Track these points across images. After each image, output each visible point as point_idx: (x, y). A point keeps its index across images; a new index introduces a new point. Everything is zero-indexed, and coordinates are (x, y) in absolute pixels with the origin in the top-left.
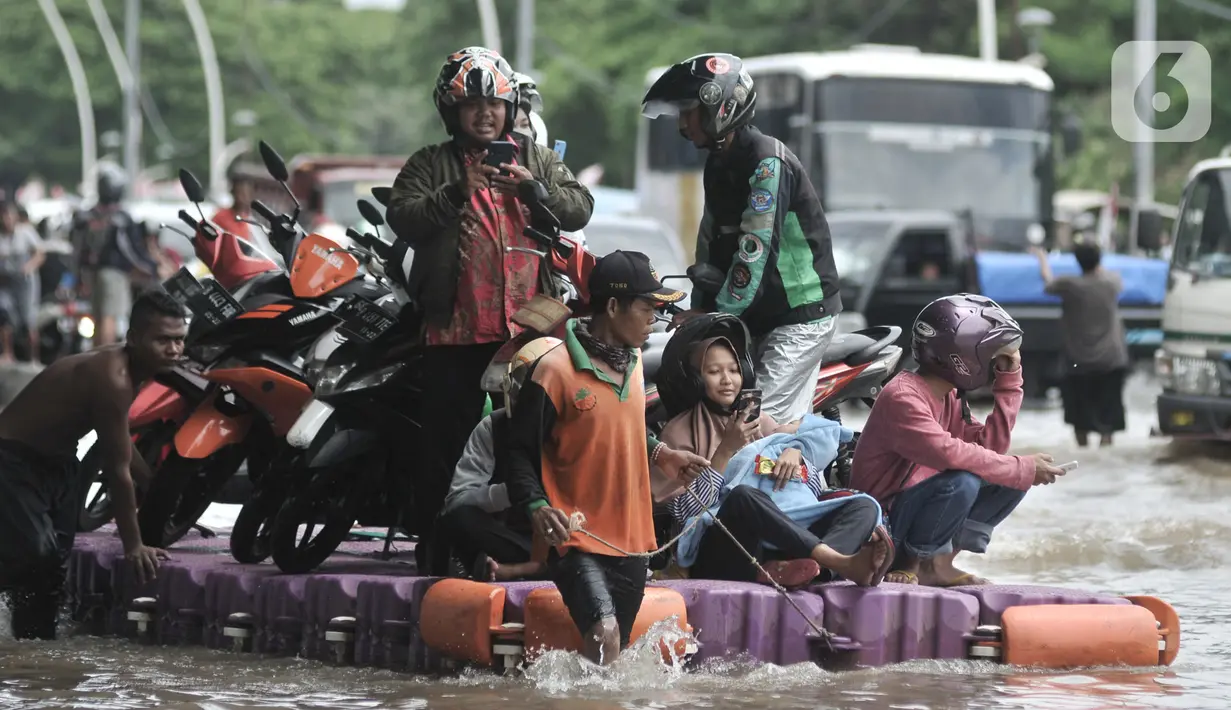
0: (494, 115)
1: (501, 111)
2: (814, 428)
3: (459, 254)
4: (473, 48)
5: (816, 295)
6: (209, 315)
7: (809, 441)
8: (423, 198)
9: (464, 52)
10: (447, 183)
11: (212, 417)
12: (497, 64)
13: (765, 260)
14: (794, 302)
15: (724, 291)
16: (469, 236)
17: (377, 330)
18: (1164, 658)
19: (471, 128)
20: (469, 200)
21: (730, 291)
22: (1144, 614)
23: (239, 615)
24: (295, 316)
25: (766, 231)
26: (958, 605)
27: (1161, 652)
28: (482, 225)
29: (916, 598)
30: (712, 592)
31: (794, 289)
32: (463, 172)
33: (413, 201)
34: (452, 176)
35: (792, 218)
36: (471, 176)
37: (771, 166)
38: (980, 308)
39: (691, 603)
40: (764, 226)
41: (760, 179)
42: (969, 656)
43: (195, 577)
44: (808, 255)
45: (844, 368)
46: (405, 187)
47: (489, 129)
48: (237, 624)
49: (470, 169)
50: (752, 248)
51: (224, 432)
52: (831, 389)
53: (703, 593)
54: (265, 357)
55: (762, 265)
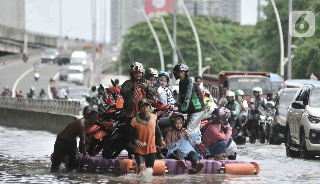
0: (140, 75)
1: (141, 74)
2: (193, 134)
3: (133, 101)
4: (136, 63)
5: (200, 107)
6: (101, 112)
7: (192, 136)
8: (126, 89)
9: (135, 63)
10: (131, 87)
11: (102, 131)
12: (141, 65)
13: (189, 101)
14: (196, 108)
15: (182, 107)
16: (135, 98)
17: (124, 115)
18: (256, 173)
19: (136, 77)
20: (135, 90)
21: (183, 107)
22: (252, 165)
23: (98, 167)
24: (117, 112)
25: (190, 96)
26: (217, 163)
27: (255, 172)
28: (138, 95)
29: (209, 162)
30: (171, 161)
31: (195, 106)
32: (134, 85)
33: (125, 90)
34: (132, 86)
35: (195, 93)
36: (135, 86)
37: (191, 85)
38: (223, 110)
39: (167, 163)
40: (189, 95)
41: (189, 87)
42: (220, 173)
43: (94, 161)
44: (198, 100)
45: (207, 121)
46: (123, 88)
47: (139, 77)
48: (98, 169)
49: (135, 84)
50: (187, 99)
51: (104, 134)
52: (204, 125)
53: (169, 161)
54: (111, 120)
55: (189, 102)
